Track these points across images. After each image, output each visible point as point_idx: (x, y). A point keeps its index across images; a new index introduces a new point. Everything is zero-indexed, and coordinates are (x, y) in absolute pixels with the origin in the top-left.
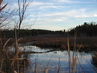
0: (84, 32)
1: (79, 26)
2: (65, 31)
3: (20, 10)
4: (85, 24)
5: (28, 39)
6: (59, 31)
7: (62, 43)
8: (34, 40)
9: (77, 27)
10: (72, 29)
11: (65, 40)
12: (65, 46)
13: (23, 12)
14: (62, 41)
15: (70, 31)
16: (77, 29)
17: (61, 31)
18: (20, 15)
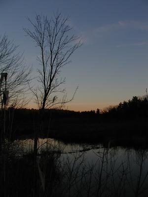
1: (125, 103)
2: (100, 111)
3: (44, 73)
4: (135, 98)
6: (89, 112)
9: (121, 105)
10: (112, 107)
13: (51, 77)
15: (108, 111)
17: (92, 111)
18: (44, 81)
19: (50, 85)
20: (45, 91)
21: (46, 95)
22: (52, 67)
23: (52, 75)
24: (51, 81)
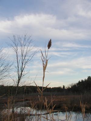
0: (88, 88)
1: (82, 81)
2: (65, 87)
3: (18, 67)
4: (89, 78)
5: (19, 99)
6: (57, 87)
7: (62, 102)
8: (27, 100)
9: (79, 82)
10: (74, 84)
11: (65, 99)
12: (66, 106)
14: (62, 100)
15: (70, 87)
16: (79, 85)
17: (59, 87)
18: (18, 72)
19: (21, 74)
20: (19, 78)
21: (19, 80)
22: (22, 63)
23: (23, 69)
24: (22, 71)
